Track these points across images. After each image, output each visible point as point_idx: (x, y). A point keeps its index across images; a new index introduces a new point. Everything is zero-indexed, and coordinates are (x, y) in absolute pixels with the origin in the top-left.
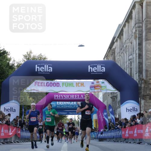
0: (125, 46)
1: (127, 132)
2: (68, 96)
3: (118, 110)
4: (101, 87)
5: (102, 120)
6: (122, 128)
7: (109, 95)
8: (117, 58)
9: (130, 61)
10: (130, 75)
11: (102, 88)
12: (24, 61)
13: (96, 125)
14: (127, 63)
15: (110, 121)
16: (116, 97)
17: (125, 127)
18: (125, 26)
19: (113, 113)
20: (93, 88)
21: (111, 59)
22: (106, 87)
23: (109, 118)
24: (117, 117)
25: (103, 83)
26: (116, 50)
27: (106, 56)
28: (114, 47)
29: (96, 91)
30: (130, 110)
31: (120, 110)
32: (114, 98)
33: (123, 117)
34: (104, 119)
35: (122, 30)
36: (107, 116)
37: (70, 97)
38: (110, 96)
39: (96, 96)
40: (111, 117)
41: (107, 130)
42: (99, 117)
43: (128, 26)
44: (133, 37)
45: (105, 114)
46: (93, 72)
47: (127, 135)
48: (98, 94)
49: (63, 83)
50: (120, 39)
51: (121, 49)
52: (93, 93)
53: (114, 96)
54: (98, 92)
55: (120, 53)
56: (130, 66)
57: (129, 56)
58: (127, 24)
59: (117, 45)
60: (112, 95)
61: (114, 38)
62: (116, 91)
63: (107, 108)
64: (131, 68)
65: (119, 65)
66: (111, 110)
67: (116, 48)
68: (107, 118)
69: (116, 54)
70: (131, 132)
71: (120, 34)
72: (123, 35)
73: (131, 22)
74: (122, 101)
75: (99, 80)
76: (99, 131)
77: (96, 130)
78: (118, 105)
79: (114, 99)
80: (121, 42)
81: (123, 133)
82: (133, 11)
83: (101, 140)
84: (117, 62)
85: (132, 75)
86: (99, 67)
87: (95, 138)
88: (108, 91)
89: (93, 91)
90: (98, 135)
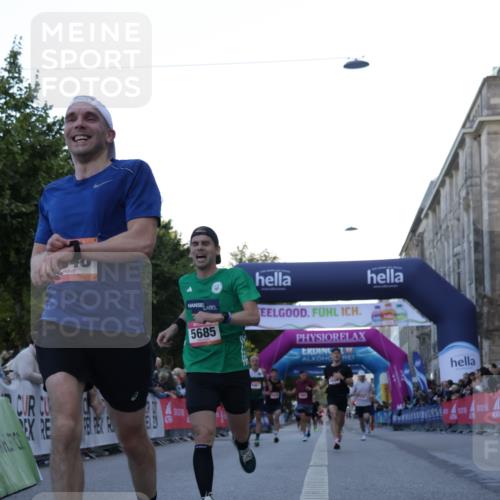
0: (444, 227)
1: (454, 410)
2: (325, 337)
3: (434, 362)
4: (396, 315)
5: (400, 385)
6: (442, 400)
7: (412, 333)
8: (427, 253)
9: (458, 257)
10: (456, 287)
11: (399, 317)
12: (232, 264)
13: (387, 397)
14: (451, 262)
15: (417, 387)
16: (429, 335)
17: (449, 400)
18: (443, 183)
19: (424, 369)
20: (379, 318)
21: (415, 254)
22: (405, 314)
23: (415, 380)
24: (432, 376)
25: (400, 306)
26: (426, 235)
27: (406, 249)
28: (420, 230)
29: (384, 323)
30: (459, 363)
31: (438, 364)
32: (423, 336)
33: (444, 378)
34: (404, 383)
35: (438, 193)
36: (410, 377)
37: (329, 337)
38: (416, 333)
39: (386, 335)
40: (419, 377)
41: (410, 406)
42: (392, 379)
43: (451, 184)
44: (462, 206)
45: (407, 371)
46: (378, 284)
47: (454, 417)
48: (389, 332)
49: (314, 309)
50: (434, 211)
51: (437, 234)
52: (378, 328)
53: (423, 334)
54: (389, 326)
55: (433, 241)
56: (456, 268)
57: (453, 248)
58: (448, 181)
59: (427, 225)
60: (420, 332)
61: (421, 211)
62: (429, 324)
63: (410, 359)
64: (459, 274)
65: (433, 267)
66: (418, 363)
67: (425, 230)
68: (411, 380)
69: (426, 244)
70: (463, 410)
71: (434, 201)
72: (439, 203)
73: (457, 175)
74: (442, 344)
75: (392, 301)
76: (394, 408)
77: (387, 407)
78: (432, 353)
79: (424, 339)
80: (437, 219)
81: (446, 411)
82: (461, 153)
83: (398, 427)
84: (428, 262)
85: (462, 288)
86: (390, 272)
87: (385, 424)
88: (411, 324)
89: (379, 323)
90: (391, 418)
